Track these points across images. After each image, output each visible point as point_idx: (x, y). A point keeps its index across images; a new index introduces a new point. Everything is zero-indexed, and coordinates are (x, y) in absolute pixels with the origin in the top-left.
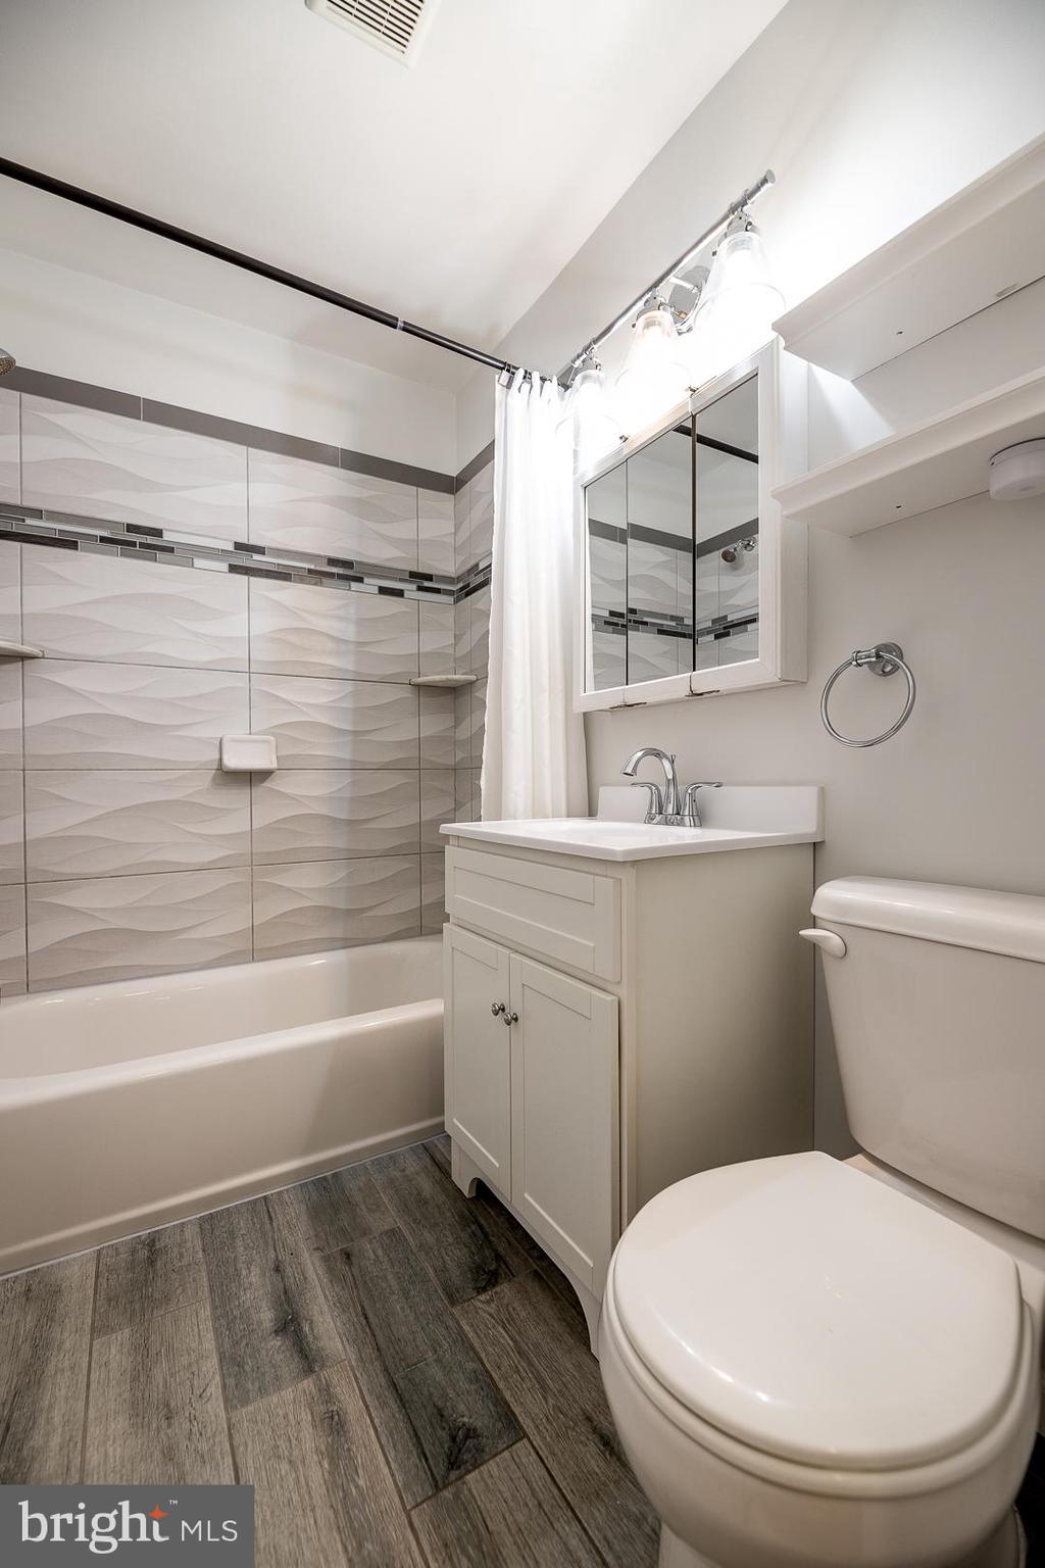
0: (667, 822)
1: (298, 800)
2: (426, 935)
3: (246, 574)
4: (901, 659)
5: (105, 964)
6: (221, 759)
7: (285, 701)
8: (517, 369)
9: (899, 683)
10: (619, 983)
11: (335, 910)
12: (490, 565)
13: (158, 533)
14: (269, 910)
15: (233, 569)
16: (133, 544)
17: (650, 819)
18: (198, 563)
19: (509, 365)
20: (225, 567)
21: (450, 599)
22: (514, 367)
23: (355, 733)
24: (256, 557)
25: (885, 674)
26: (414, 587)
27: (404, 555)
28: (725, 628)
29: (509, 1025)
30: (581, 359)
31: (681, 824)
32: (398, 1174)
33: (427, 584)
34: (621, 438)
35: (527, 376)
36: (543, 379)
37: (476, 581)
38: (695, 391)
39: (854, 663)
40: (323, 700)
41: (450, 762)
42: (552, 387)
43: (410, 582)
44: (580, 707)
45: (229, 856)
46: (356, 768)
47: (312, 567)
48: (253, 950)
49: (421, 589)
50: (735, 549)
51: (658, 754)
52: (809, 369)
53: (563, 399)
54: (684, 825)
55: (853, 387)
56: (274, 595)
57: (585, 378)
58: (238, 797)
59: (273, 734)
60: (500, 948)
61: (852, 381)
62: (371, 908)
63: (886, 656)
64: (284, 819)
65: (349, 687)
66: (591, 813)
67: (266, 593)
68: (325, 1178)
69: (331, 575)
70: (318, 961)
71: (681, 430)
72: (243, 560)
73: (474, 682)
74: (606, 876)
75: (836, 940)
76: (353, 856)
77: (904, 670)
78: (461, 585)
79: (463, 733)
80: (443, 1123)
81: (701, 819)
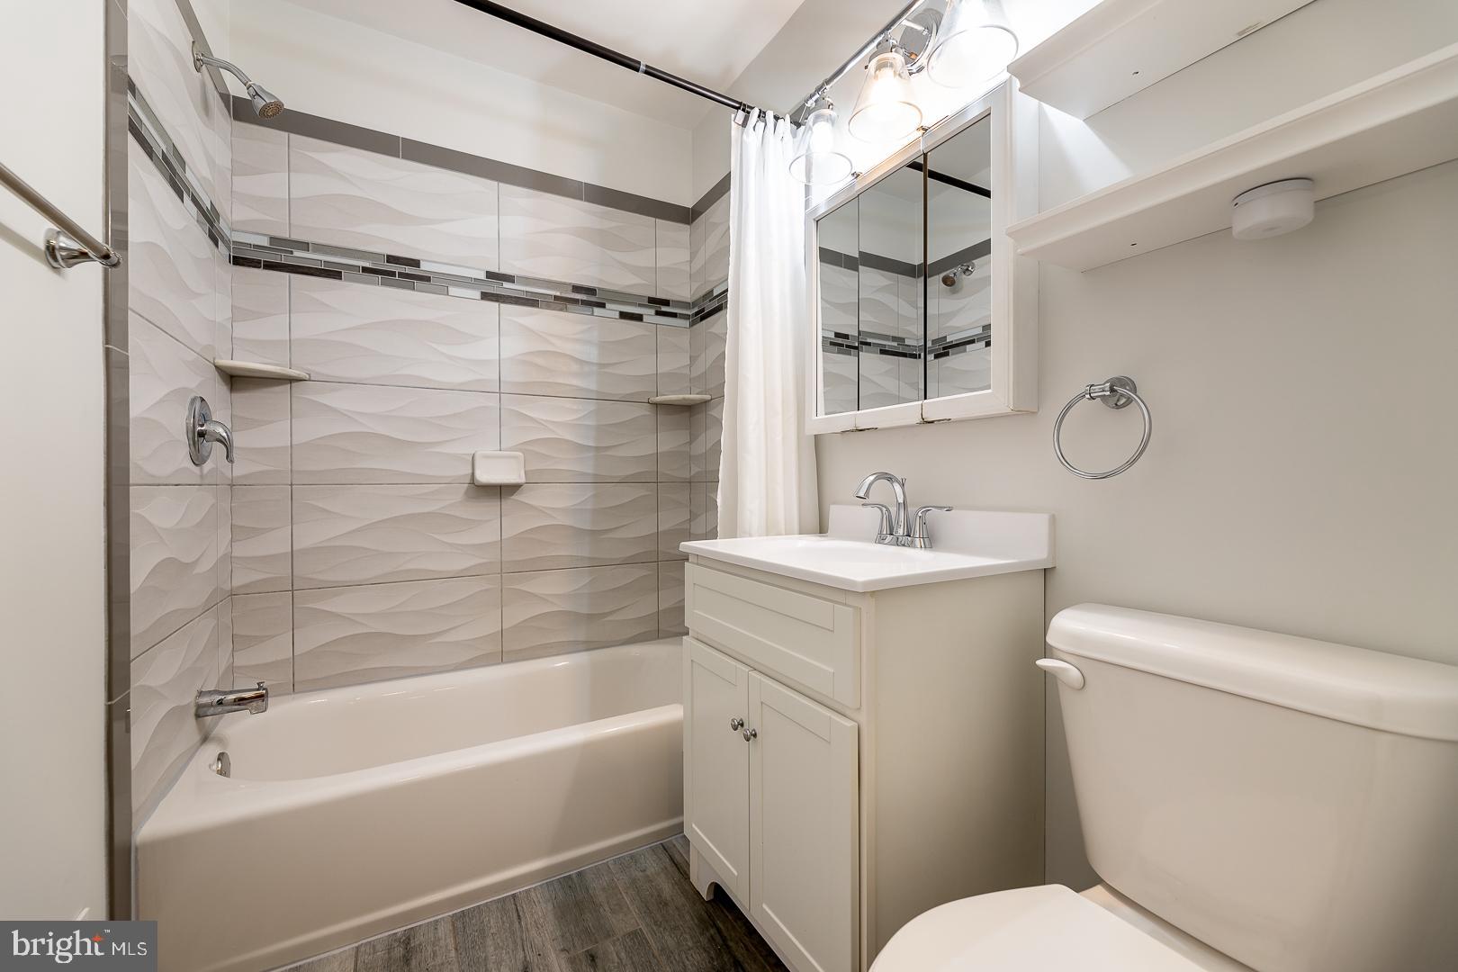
0: (897, 543)
1: (544, 512)
2: (662, 638)
3: (497, 301)
4: (1135, 393)
5: (365, 666)
6: (473, 474)
7: (532, 419)
8: (752, 108)
9: (1134, 417)
10: (859, 709)
11: (577, 614)
12: (727, 290)
13: (416, 263)
14: (518, 614)
15: (485, 296)
16: (393, 274)
17: (881, 539)
18: (453, 290)
19: (745, 105)
20: (477, 295)
21: (686, 323)
22: (749, 107)
23: (597, 449)
24: (506, 285)
25: (1117, 406)
26: (653, 312)
27: (644, 282)
28: (944, 348)
29: (748, 740)
30: (814, 99)
31: (911, 545)
32: (639, 874)
33: (664, 309)
34: (853, 174)
35: (762, 115)
36: (777, 118)
37: (709, 307)
38: (926, 130)
39: (1088, 396)
40: (568, 418)
41: (687, 476)
42: (785, 125)
43: (651, 307)
44: (811, 430)
45: (480, 564)
46: (598, 481)
47: (558, 294)
48: (502, 651)
49: (659, 313)
50: (955, 274)
51: (890, 479)
52: (1040, 107)
53: (794, 136)
54: (915, 547)
55: (1085, 125)
56: (521, 320)
57: (817, 118)
58: (488, 509)
59: (520, 450)
60: (740, 666)
61: (1084, 120)
62: (611, 613)
63: (1120, 390)
64: (531, 530)
65: (592, 406)
66: (822, 529)
67: (515, 319)
68: (570, 877)
69: (575, 301)
70: (561, 662)
71: (914, 166)
72: (494, 288)
73: (709, 401)
74: (845, 605)
75: (1074, 672)
76: (595, 564)
77: (1139, 405)
78: (696, 310)
79: (699, 448)
80: (683, 823)
81: (931, 541)
